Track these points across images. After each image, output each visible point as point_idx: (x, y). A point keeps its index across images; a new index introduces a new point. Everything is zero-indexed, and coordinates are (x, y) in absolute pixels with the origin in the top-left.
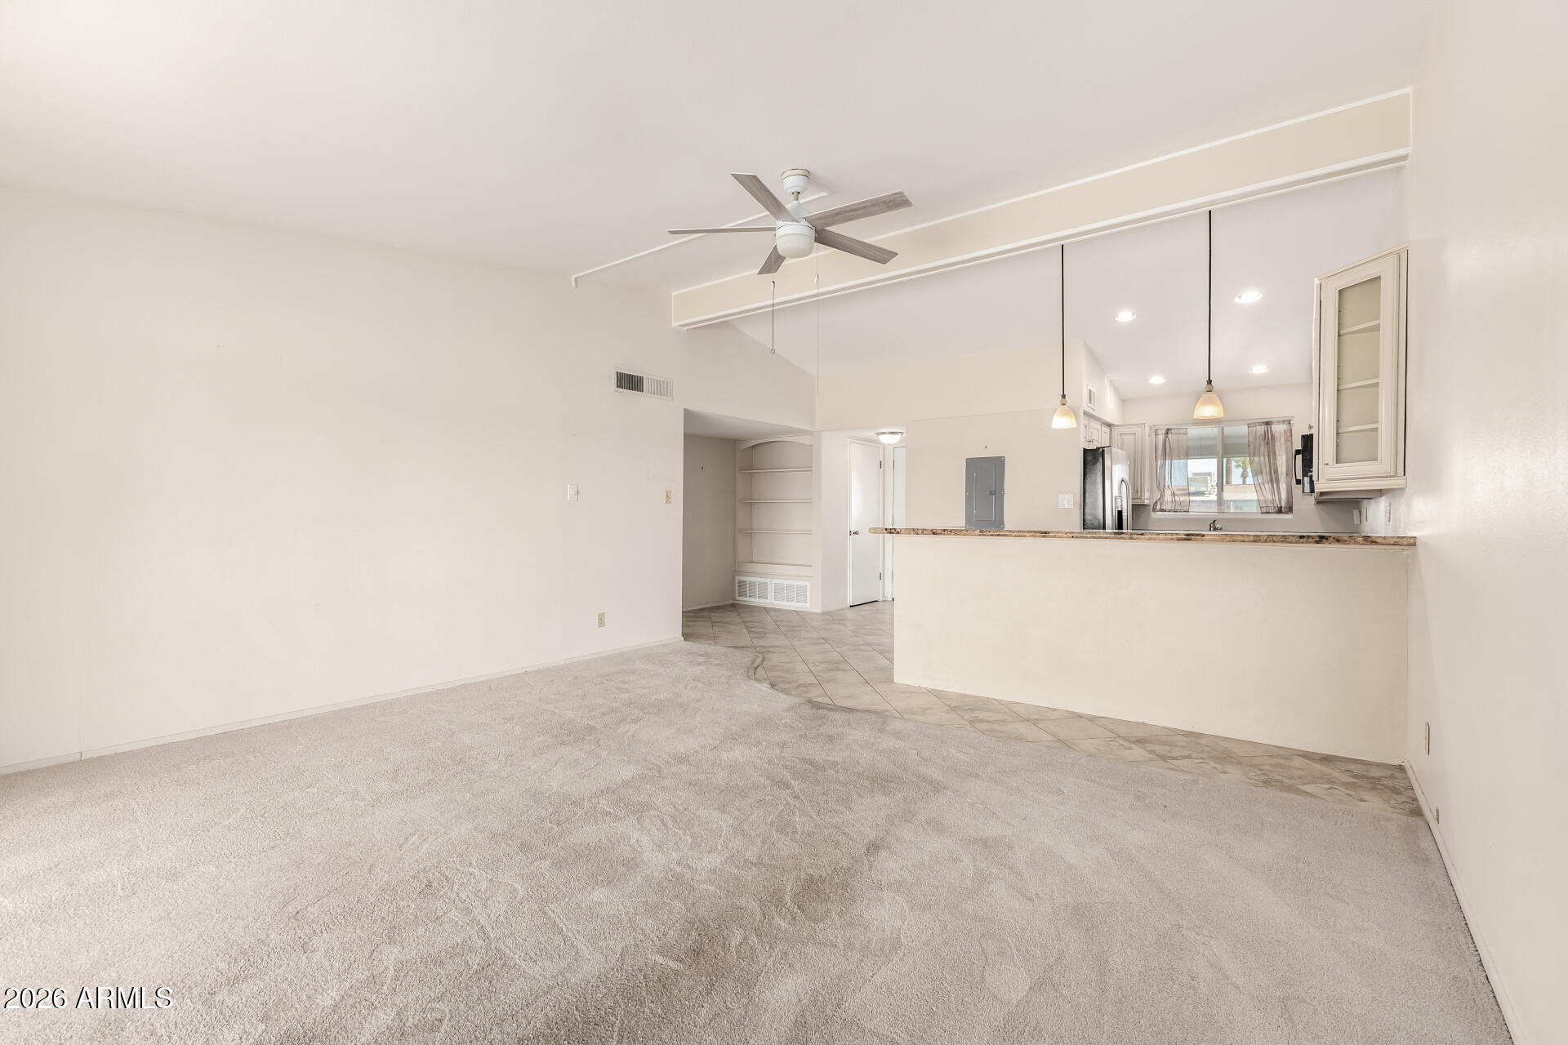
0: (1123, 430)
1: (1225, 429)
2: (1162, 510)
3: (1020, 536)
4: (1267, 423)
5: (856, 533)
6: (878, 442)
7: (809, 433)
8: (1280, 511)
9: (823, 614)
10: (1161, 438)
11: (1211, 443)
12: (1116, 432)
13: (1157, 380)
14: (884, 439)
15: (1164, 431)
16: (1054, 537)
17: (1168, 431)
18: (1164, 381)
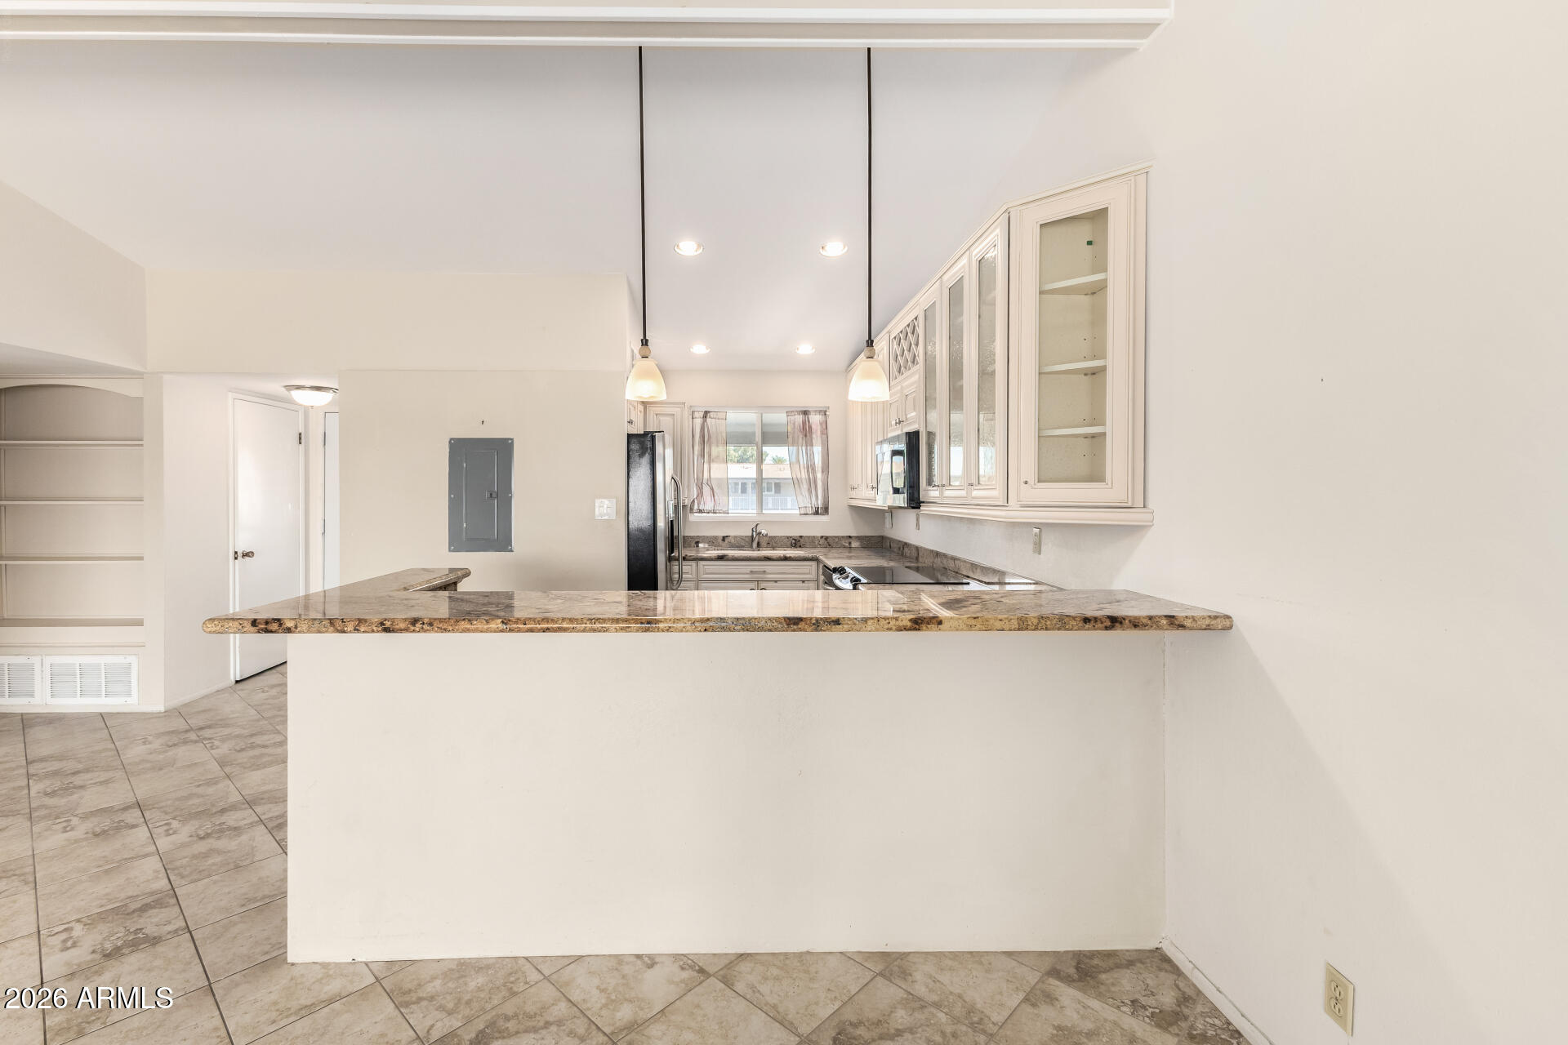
0: (658, 410)
1: (764, 415)
2: (700, 511)
3: (594, 630)
4: (805, 413)
5: (246, 555)
6: (292, 402)
7: (138, 375)
8: (817, 513)
9: (168, 714)
10: (698, 422)
11: (749, 430)
12: (652, 410)
13: (700, 349)
14: (303, 398)
15: (702, 414)
16: (668, 630)
17: (706, 413)
18: (708, 351)
